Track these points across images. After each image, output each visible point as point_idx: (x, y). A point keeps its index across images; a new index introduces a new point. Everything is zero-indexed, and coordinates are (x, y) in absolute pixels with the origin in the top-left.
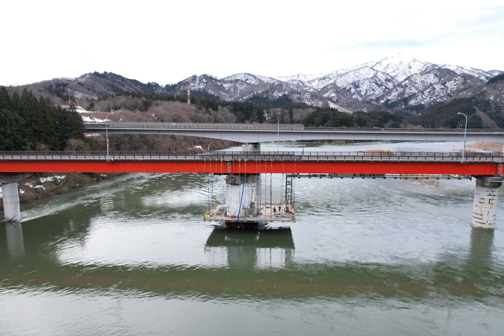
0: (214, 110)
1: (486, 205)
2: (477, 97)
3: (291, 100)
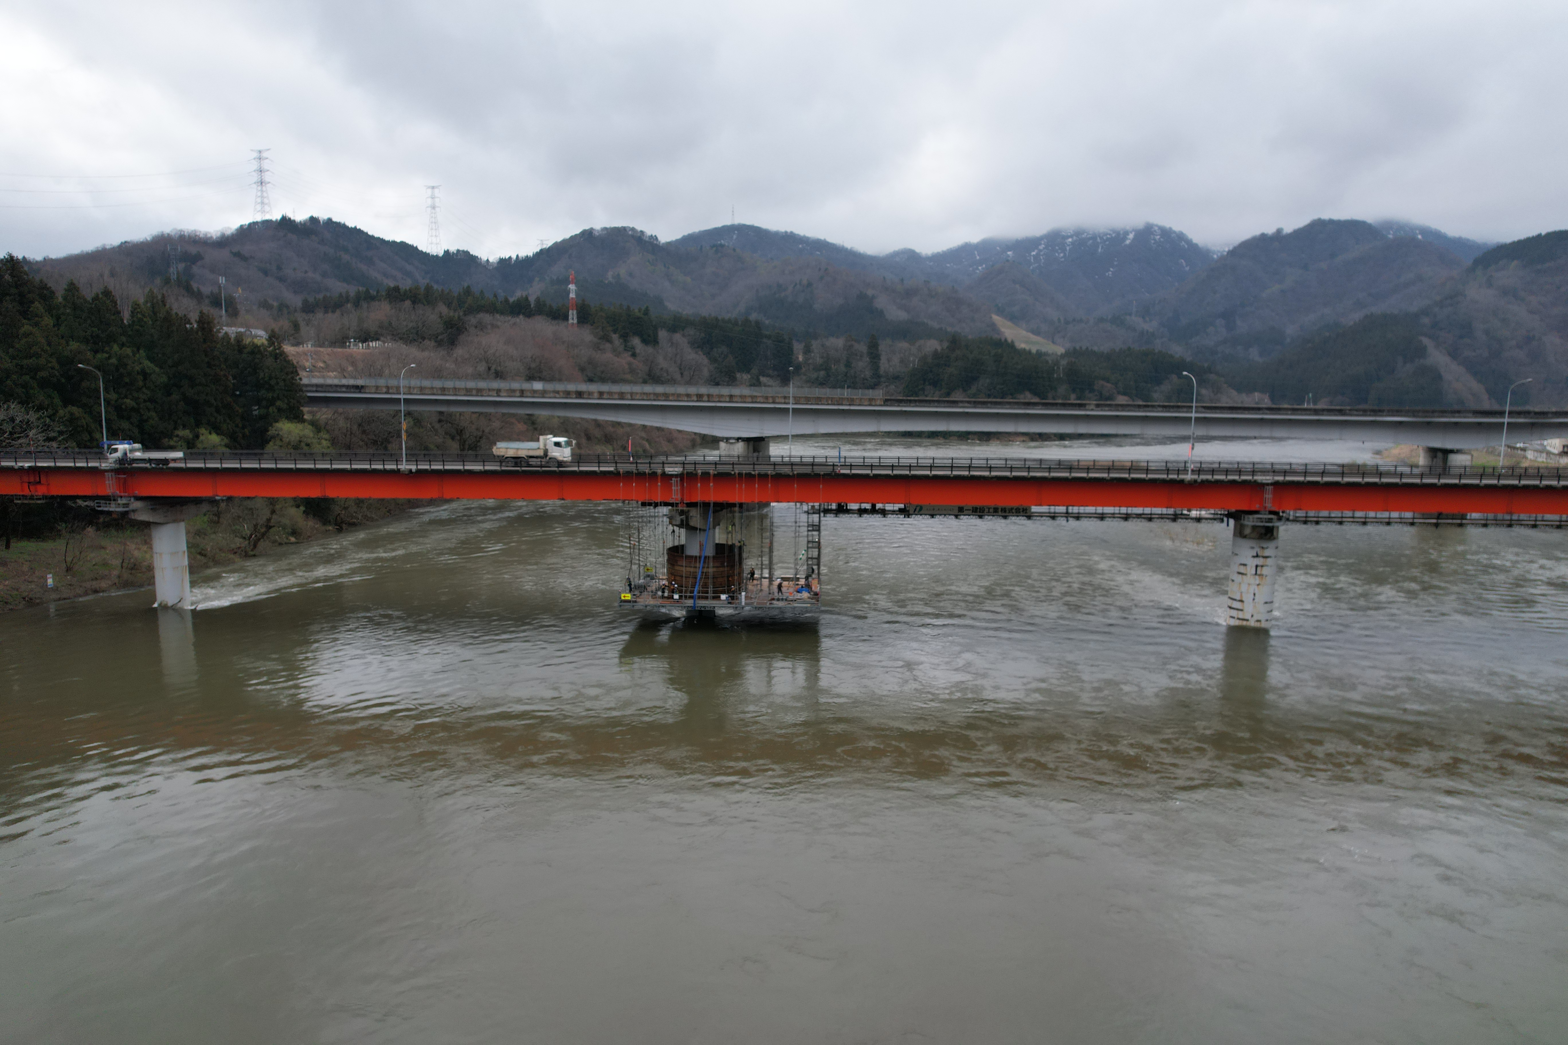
0: (645, 341)
1: (1250, 579)
2: (1433, 310)
3: (882, 312)
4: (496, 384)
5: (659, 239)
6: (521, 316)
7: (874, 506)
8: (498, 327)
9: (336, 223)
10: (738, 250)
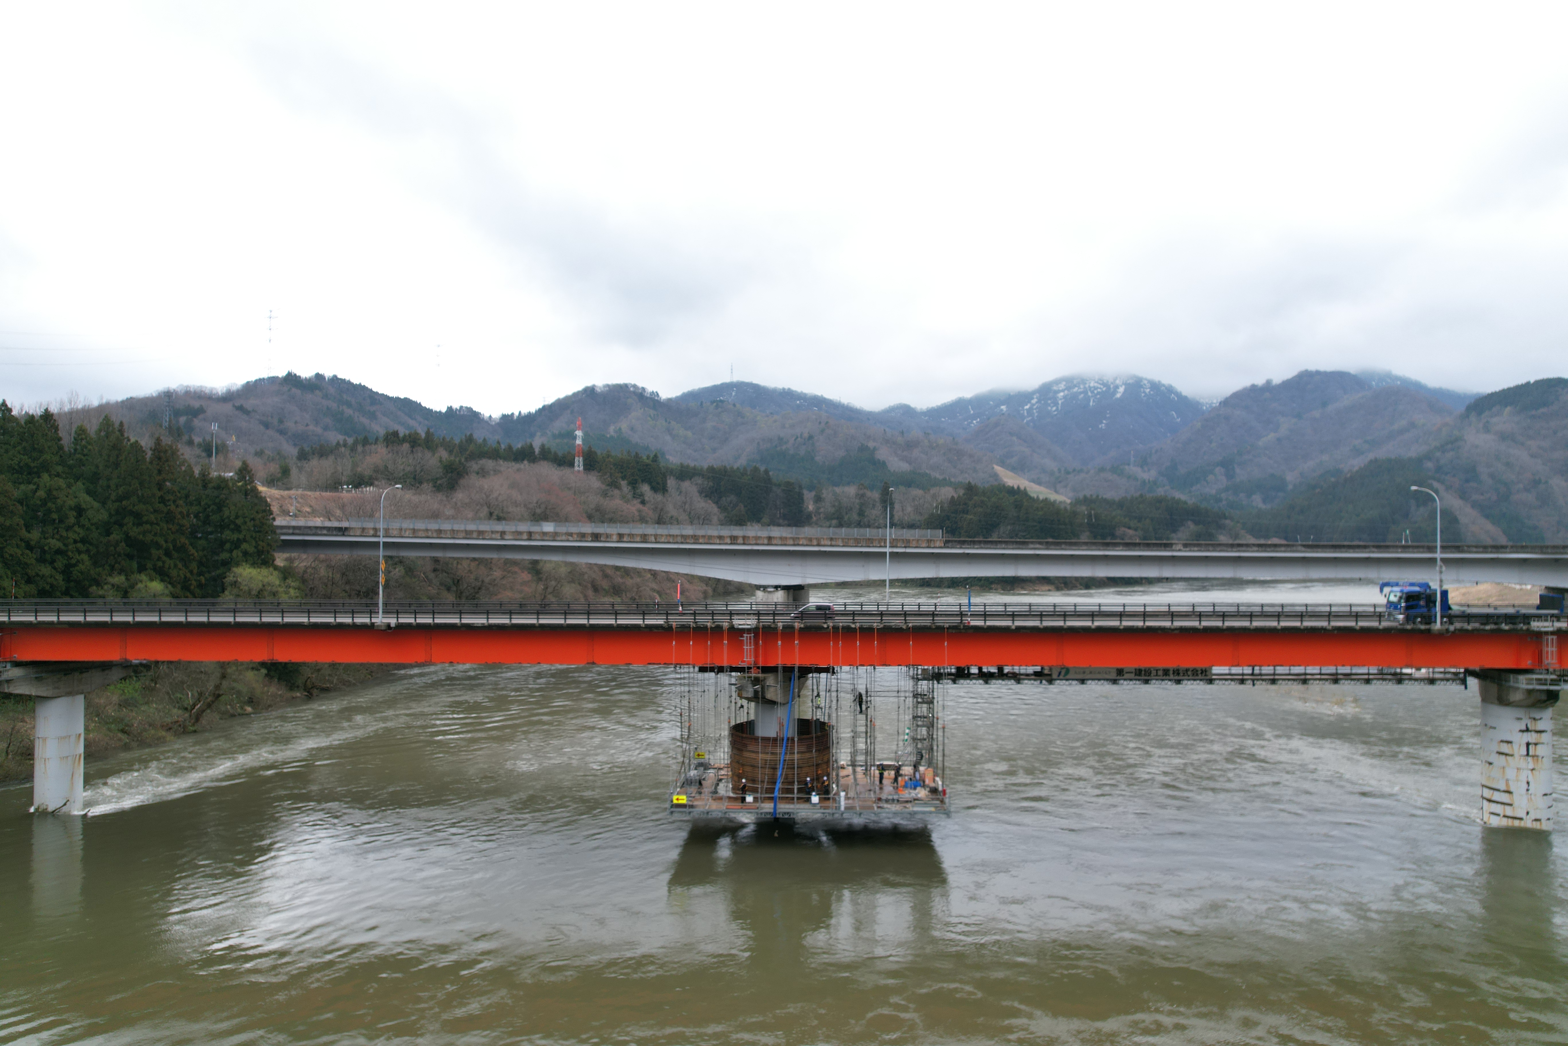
0: (654, 489)
1: (1519, 761)
2: (1438, 454)
3: (884, 463)
4: (499, 527)
5: (660, 395)
6: (526, 462)
7: (1000, 669)
8: (500, 472)
9: (341, 379)
10: (738, 405)
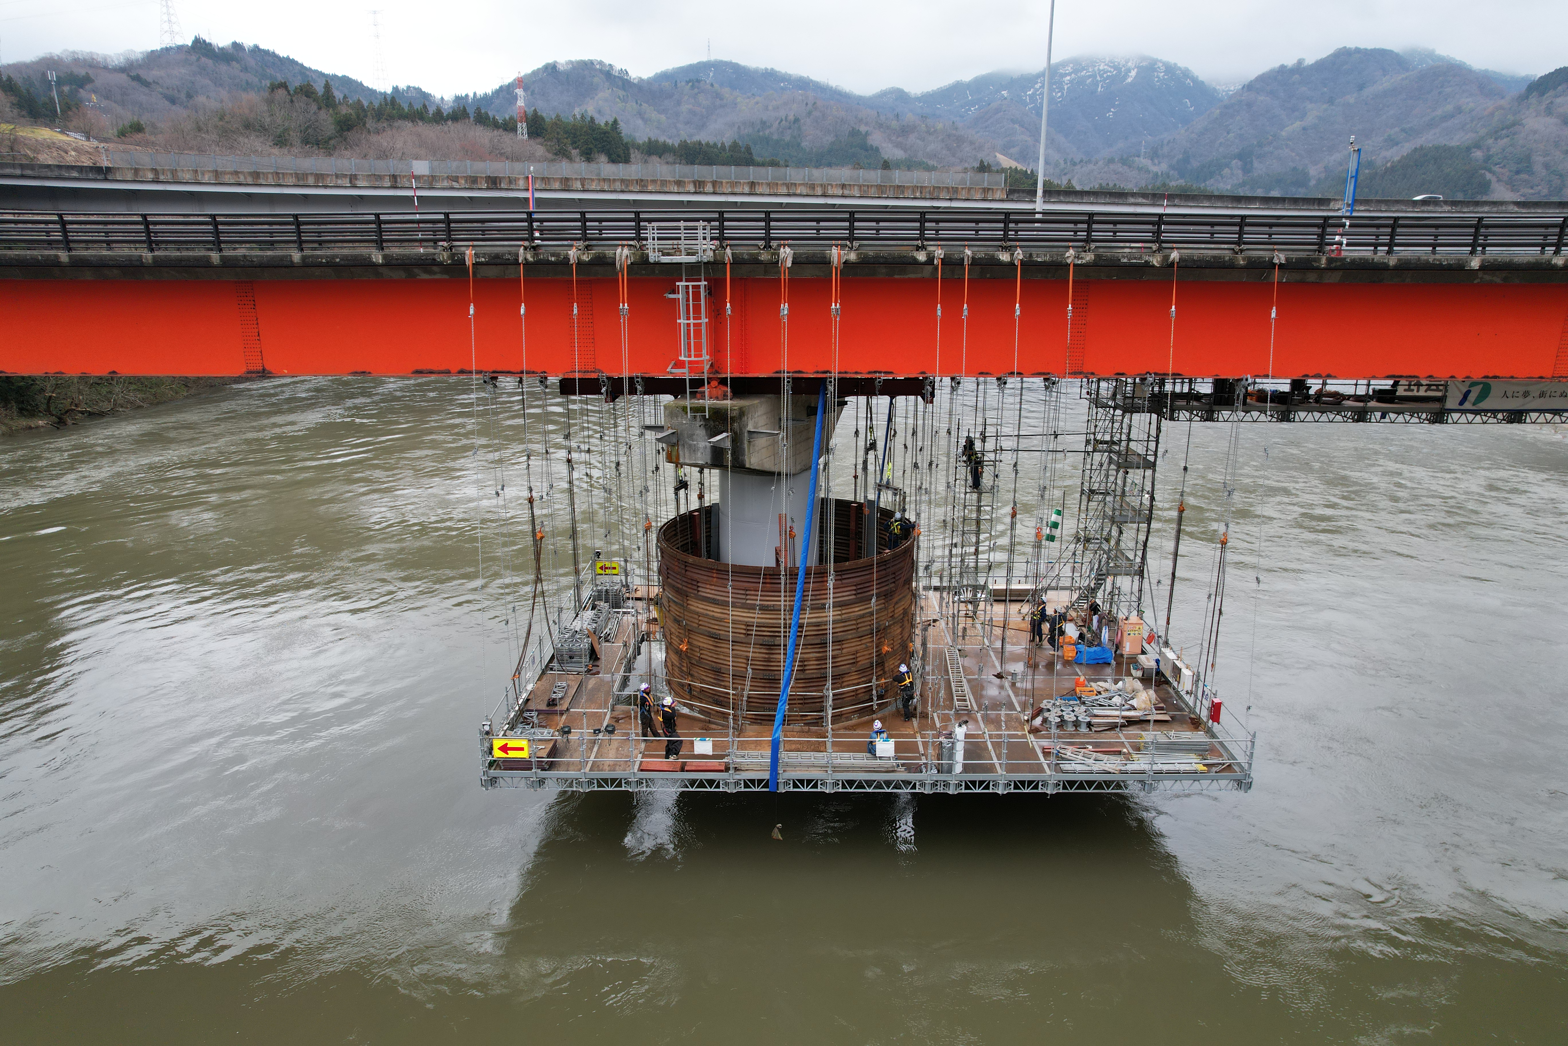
2: (1489, 142)
3: (877, 149)
9: (264, 51)
10: (716, 85)
